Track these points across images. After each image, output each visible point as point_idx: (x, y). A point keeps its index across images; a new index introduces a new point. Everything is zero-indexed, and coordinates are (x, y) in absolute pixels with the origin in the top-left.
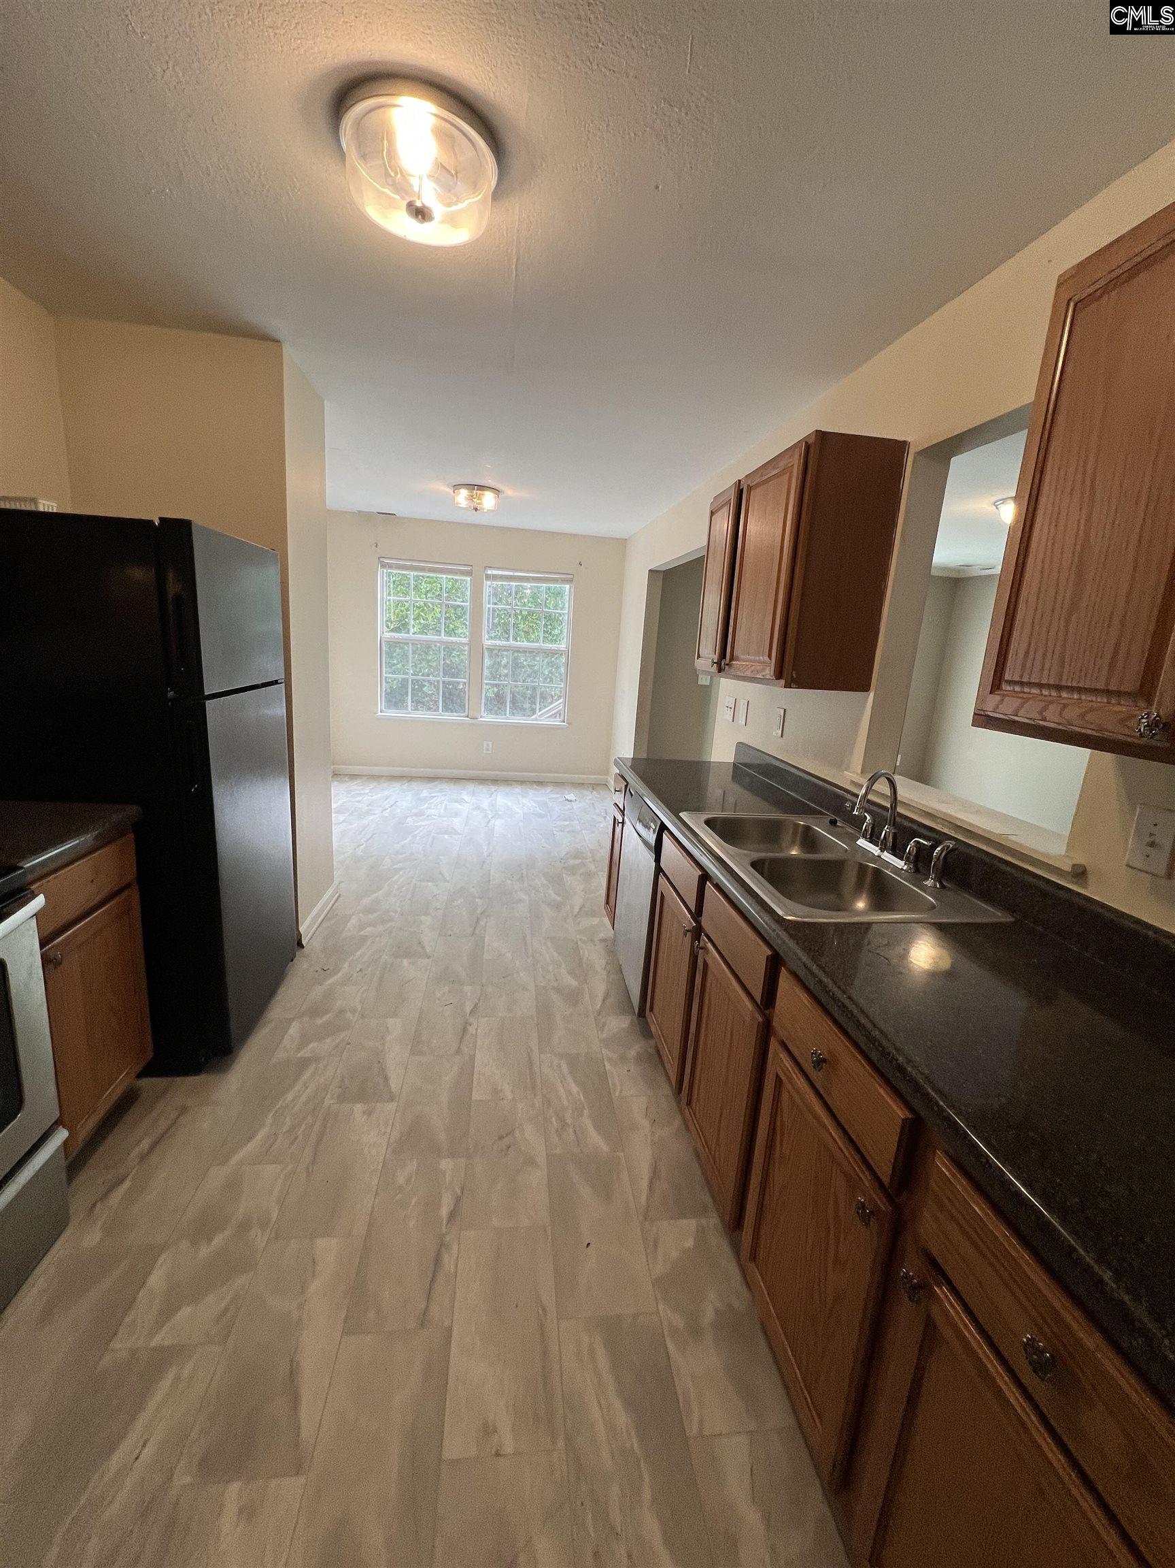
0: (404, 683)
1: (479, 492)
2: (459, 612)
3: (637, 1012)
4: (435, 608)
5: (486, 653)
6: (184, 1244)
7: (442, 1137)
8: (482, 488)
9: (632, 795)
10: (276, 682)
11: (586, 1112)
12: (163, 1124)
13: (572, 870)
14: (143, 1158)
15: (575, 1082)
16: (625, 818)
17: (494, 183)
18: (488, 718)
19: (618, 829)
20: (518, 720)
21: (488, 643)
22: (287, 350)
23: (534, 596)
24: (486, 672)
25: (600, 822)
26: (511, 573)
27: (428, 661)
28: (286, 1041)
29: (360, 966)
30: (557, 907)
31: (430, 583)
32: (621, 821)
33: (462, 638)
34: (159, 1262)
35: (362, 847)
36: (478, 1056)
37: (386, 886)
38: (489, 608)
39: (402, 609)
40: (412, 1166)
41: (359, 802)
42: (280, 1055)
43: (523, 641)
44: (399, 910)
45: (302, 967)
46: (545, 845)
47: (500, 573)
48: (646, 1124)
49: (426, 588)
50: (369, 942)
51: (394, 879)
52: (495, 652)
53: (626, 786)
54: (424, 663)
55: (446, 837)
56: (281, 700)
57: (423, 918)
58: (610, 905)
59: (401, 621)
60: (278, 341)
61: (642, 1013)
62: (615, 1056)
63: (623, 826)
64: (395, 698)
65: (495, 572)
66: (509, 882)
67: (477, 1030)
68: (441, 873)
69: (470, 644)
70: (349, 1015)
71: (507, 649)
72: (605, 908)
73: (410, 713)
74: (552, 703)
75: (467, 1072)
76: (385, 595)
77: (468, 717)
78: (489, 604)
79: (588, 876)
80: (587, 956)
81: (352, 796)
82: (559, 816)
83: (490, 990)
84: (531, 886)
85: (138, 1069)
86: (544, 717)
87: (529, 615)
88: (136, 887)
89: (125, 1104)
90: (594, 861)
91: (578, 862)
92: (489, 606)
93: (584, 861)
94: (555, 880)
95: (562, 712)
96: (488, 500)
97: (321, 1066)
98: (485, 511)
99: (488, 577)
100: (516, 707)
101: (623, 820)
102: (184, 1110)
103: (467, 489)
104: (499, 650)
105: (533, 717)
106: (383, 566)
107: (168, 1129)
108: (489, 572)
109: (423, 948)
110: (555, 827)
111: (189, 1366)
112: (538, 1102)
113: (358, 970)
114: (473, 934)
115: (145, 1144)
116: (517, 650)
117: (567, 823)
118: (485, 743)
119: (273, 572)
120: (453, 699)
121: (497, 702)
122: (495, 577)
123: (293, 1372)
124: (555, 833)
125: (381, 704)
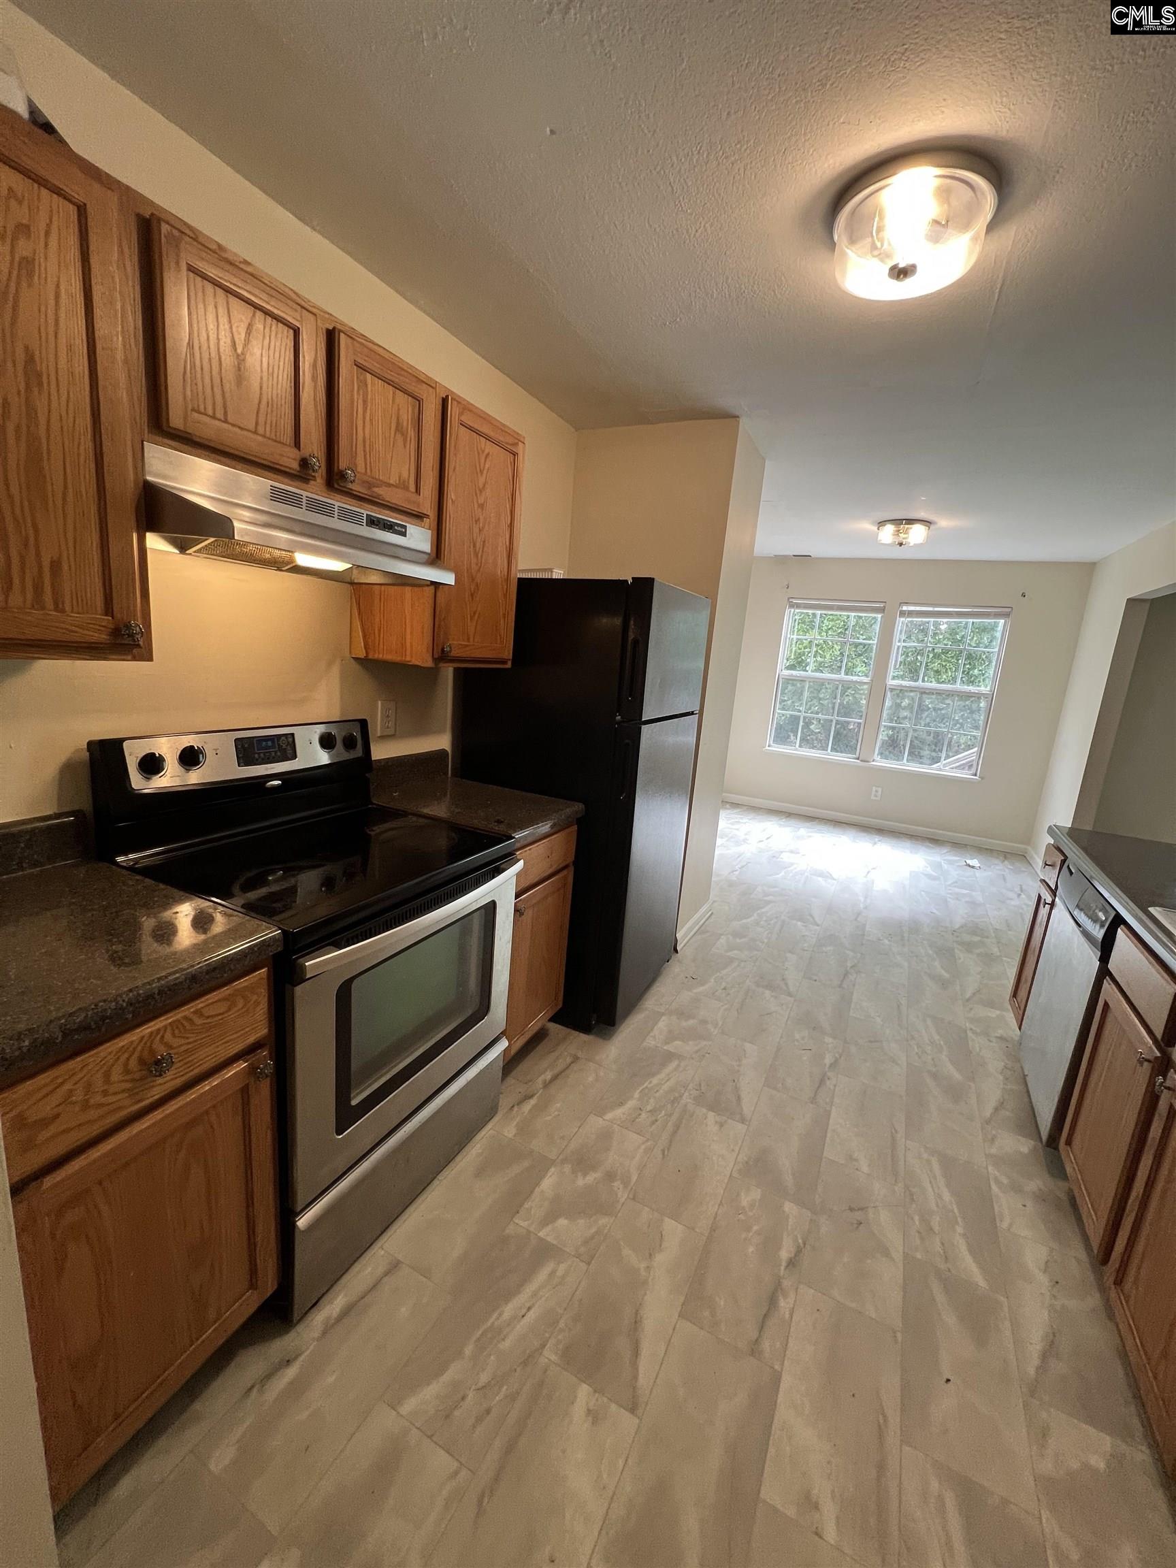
0: (795, 719)
1: (906, 526)
2: (862, 651)
3: (1045, 1138)
4: (835, 646)
5: (889, 694)
6: (567, 1168)
7: (789, 1180)
8: (911, 521)
9: (1071, 873)
10: (692, 713)
11: (959, 1230)
12: (561, 1065)
13: (968, 947)
14: (546, 1085)
15: (948, 1185)
16: (1057, 899)
17: (989, 217)
18: (880, 762)
19: (1044, 911)
20: (914, 767)
21: (891, 682)
22: (744, 423)
23: (953, 632)
24: (885, 715)
25: (1011, 899)
26: (931, 609)
27: (820, 699)
28: (656, 1032)
29: (724, 984)
30: (944, 984)
31: (832, 620)
32: (1049, 900)
33: (861, 676)
34: (549, 1174)
35: (737, 873)
36: (833, 1114)
37: (755, 915)
38: (899, 647)
39: (800, 646)
40: (756, 1194)
41: (737, 829)
42: (650, 1042)
43: (931, 682)
44: (766, 941)
45: (675, 971)
46: (935, 911)
47: (918, 608)
48: (1043, 1279)
49: (827, 626)
50: (735, 964)
51: (763, 910)
52: (901, 692)
53: (1063, 862)
54: (815, 701)
55: (820, 879)
56: (694, 728)
57: (789, 955)
58: (1019, 1000)
59: (798, 658)
60: (738, 417)
61: (1053, 1142)
62: (1005, 1181)
63: (1051, 909)
64: (782, 735)
65: (912, 608)
66: (886, 942)
67: (835, 1086)
68: (811, 916)
69: (871, 684)
70: (709, 1026)
71: (912, 689)
72: (1009, 1000)
73: (795, 750)
74: (957, 753)
75: (821, 1124)
76: (790, 634)
77: (858, 759)
78: (899, 641)
79: (988, 959)
80: (978, 1050)
81: (732, 824)
82: (956, 882)
83: (853, 1049)
84: (912, 952)
85: (551, 1014)
86: (947, 767)
87: (943, 653)
88: (572, 869)
89: (539, 1037)
90: (998, 942)
91: (977, 939)
92: (899, 644)
93: (985, 940)
94: (945, 953)
95: (975, 764)
96: (917, 534)
97: (682, 1064)
98: (911, 544)
99: (903, 614)
100: (915, 755)
101: (1053, 901)
102: (576, 1059)
103: (893, 524)
104: (901, 690)
105: (935, 766)
106: (792, 606)
107: (564, 1071)
108: (905, 608)
109: (786, 984)
110: (951, 894)
111: (562, 1268)
112: (899, 1188)
113: (722, 987)
114: (840, 986)
115: (548, 1076)
116: (924, 692)
117: (965, 892)
118: (874, 789)
119: (704, 616)
120: (843, 740)
121: (893, 746)
122: (910, 614)
123: (637, 1323)
124: (949, 900)
125: (770, 739)
